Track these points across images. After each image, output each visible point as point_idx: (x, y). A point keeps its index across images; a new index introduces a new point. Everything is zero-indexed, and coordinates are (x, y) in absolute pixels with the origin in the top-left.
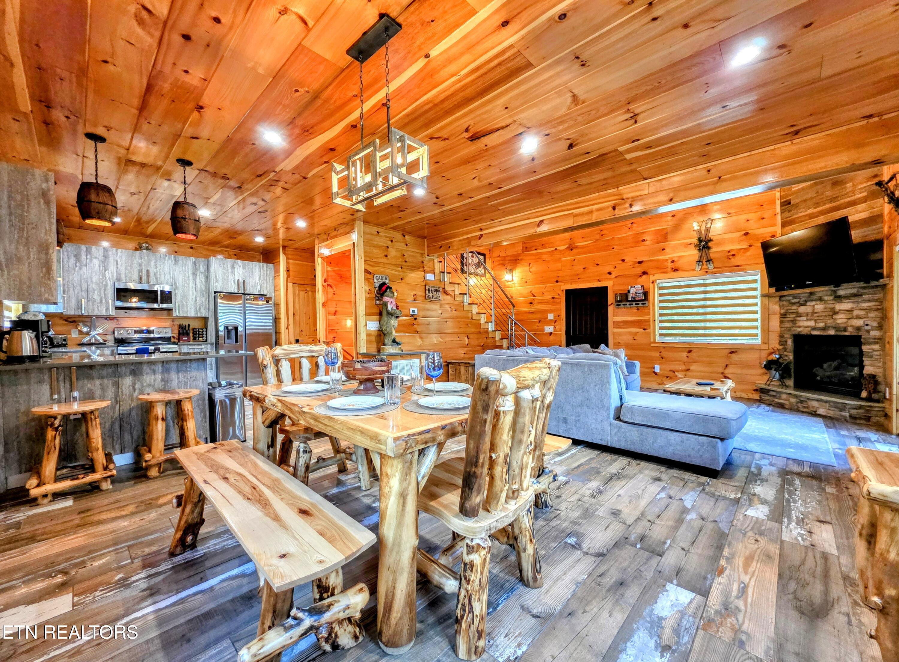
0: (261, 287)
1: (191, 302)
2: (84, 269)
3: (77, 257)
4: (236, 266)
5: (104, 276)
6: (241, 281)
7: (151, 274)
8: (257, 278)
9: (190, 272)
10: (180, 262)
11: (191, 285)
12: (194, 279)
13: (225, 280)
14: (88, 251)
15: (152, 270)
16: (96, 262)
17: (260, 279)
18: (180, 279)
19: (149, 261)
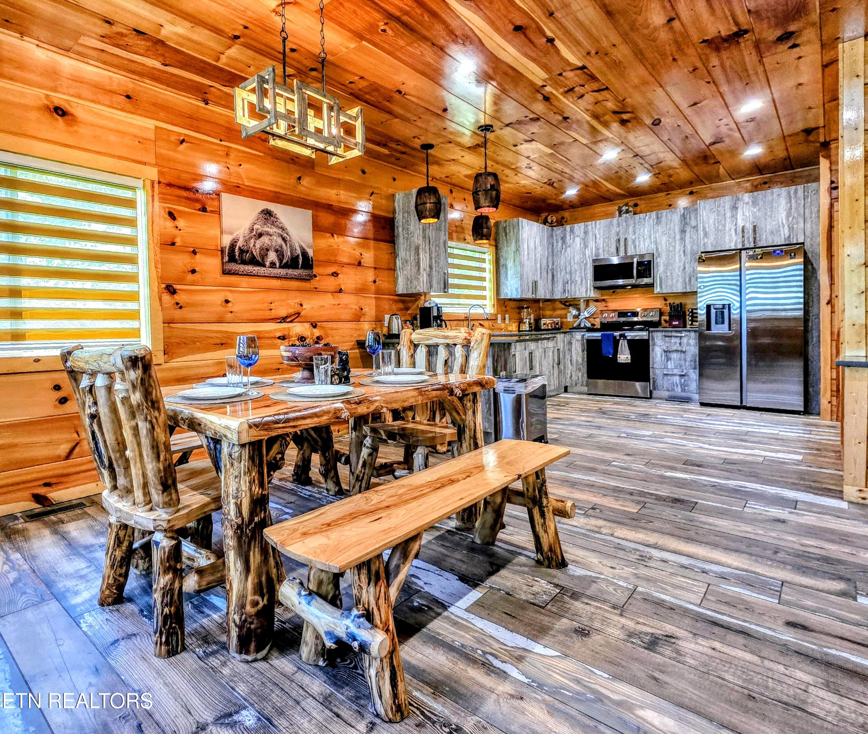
0: (791, 229)
1: (677, 271)
2: (569, 249)
3: (563, 239)
4: (740, 205)
5: (584, 254)
6: (749, 227)
7: (630, 243)
8: (782, 215)
9: (677, 230)
10: (664, 219)
11: (678, 247)
12: (683, 239)
13: (720, 231)
14: (572, 231)
15: (631, 237)
16: (578, 240)
17: (788, 216)
18: (663, 242)
19: (628, 226)
